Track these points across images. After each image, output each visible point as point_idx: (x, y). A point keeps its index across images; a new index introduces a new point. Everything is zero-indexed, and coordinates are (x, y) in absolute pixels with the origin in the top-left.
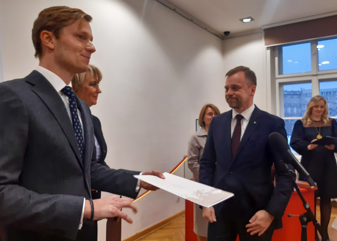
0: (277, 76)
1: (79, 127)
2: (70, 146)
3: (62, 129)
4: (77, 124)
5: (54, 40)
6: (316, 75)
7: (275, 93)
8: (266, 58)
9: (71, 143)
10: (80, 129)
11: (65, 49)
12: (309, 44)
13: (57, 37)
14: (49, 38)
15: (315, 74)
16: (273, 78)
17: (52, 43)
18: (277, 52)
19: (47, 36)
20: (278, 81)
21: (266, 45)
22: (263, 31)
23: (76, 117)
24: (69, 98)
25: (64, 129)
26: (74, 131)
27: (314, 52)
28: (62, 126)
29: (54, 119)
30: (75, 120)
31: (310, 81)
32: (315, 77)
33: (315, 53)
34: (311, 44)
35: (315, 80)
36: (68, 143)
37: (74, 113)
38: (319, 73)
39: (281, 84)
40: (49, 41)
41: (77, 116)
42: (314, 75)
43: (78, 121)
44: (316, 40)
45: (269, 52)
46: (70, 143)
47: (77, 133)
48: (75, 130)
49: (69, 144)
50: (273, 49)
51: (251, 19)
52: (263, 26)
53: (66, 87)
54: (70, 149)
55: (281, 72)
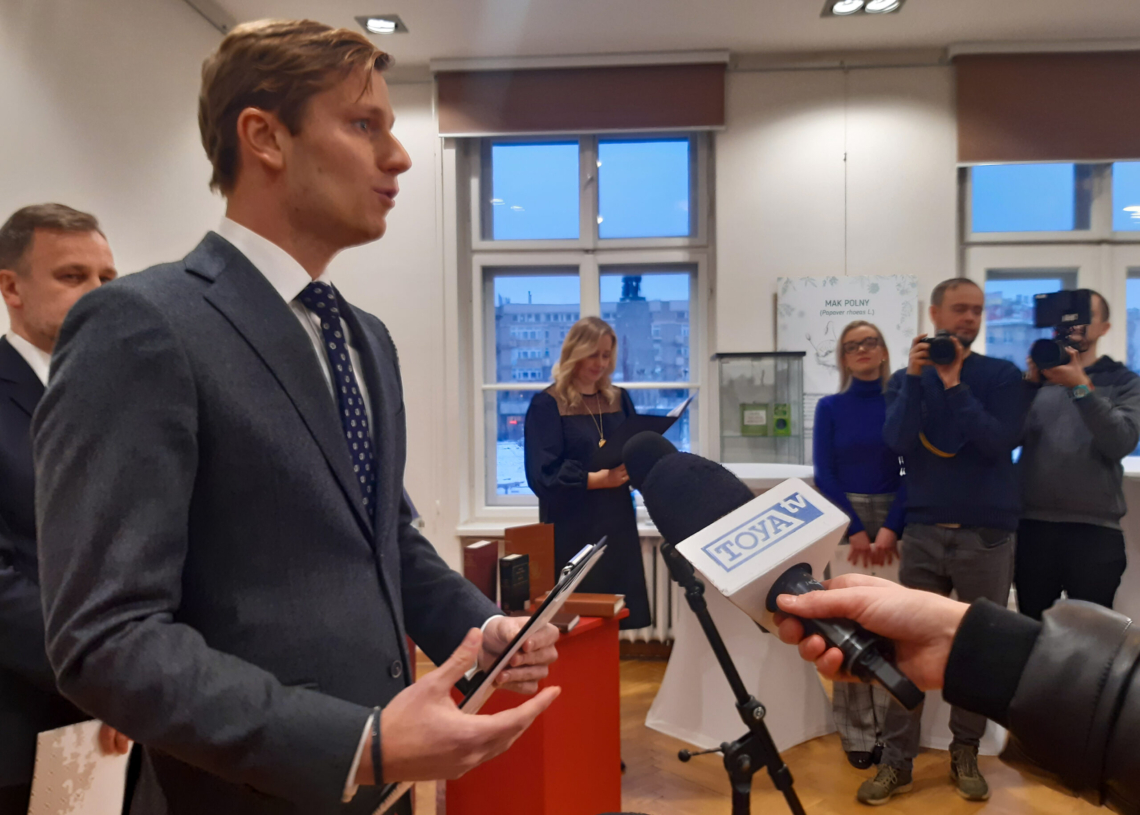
0: (476, 242)
1: (358, 412)
2: (327, 472)
3: (301, 417)
4: (350, 401)
5: (281, 136)
6: (593, 251)
7: (471, 301)
8: (442, 174)
9: (331, 462)
10: (363, 416)
11: (320, 170)
12: (575, 148)
13: (294, 130)
14: (265, 131)
15: (590, 245)
16: (465, 250)
17: (278, 148)
18: (476, 160)
19: (259, 126)
20: (478, 261)
21: (442, 129)
22: (432, 78)
23: (347, 380)
24: (322, 322)
25: (307, 418)
26: (340, 425)
27: (589, 177)
28: (300, 409)
29: (277, 388)
30: (344, 390)
31: (573, 270)
32: (589, 257)
33: (591, 182)
34: (582, 151)
35: (589, 264)
36: (323, 461)
37: (340, 368)
38: (601, 244)
39: (489, 273)
40: (266, 143)
41: (352, 376)
42: (587, 251)
43: (354, 392)
44: (594, 136)
45: (451, 154)
46: (327, 462)
47: (354, 431)
48: (345, 422)
49: (324, 465)
50: (464, 146)
51: (396, 26)
52: (435, 60)
53: (311, 287)
54: (330, 482)
55: (486, 232)
